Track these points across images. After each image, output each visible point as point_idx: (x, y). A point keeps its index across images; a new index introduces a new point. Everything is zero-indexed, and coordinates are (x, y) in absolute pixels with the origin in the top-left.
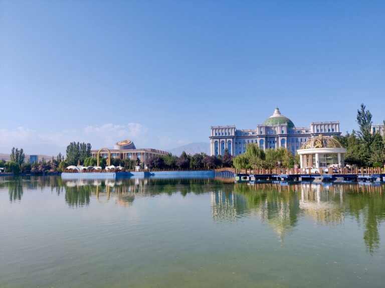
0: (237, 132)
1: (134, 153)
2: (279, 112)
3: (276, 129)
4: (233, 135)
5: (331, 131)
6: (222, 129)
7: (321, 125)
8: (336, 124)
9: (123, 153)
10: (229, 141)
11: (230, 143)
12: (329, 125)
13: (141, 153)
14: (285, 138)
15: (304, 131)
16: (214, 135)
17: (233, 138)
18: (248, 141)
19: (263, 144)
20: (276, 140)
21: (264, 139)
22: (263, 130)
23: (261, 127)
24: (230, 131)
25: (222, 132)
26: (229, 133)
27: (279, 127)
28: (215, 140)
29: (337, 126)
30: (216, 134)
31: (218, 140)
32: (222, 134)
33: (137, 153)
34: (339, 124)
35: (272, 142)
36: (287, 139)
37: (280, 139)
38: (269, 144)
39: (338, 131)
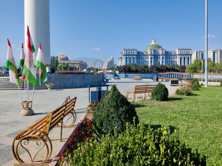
0: (138, 52)
1: (72, 63)
2: (155, 42)
3: (159, 51)
4: (136, 54)
5: (187, 53)
6: (130, 50)
7: (183, 50)
8: (190, 50)
9: (65, 62)
10: (130, 57)
11: (134, 59)
12: (186, 50)
13: (76, 63)
14: (164, 56)
15: (173, 53)
16: (125, 54)
17: (136, 56)
18: (144, 57)
19: (152, 59)
20: (159, 57)
21: (153, 56)
22: (152, 51)
23: (151, 50)
24: (134, 51)
25: (132, 52)
26: (134, 53)
27: (161, 50)
28: (126, 56)
29: (191, 51)
30: (126, 53)
31: (128, 57)
32: (130, 53)
33: (74, 63)
34: (191, 49)
35: (157, 58)
36: (165, 57)
37: (161, 57)
38: (155, 59)
39: (190, 53)
